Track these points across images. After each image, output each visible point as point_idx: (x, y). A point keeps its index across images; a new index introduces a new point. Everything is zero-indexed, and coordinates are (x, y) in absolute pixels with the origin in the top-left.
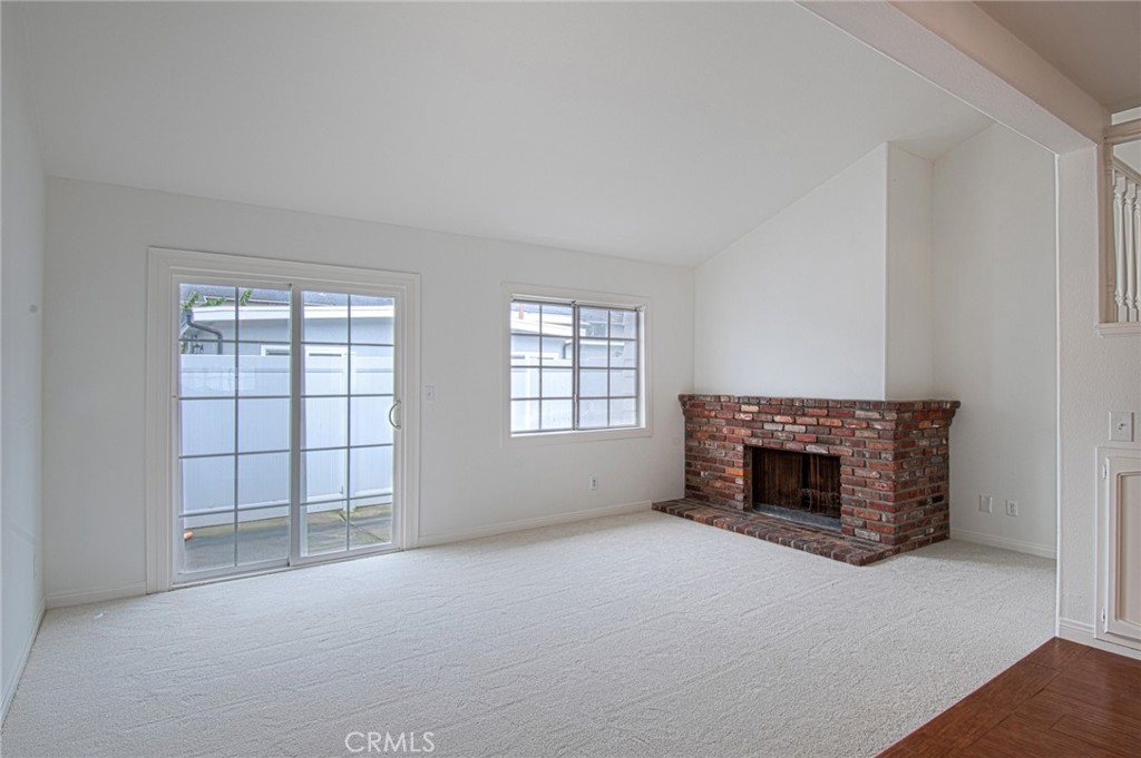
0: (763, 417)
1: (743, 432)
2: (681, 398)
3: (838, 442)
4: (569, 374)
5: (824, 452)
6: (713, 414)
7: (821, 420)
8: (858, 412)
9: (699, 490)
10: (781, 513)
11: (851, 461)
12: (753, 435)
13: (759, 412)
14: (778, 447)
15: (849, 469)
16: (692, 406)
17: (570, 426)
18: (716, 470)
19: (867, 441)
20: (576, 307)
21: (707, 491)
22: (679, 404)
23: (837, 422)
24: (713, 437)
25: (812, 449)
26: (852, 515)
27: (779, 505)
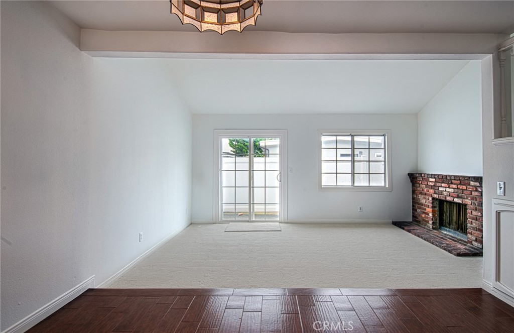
0: (438, 184)
1: (431, 191)
2: (409, 174)
3: (466, 197)
4: (350, 164)
5: (461, 202)
6: (420, 182)
7: (459, 186)
8: (471, 182)
9: (417, 218)
10: (449, 232)
11: (471, 207)
12: (435, 193)
13: (436, 182)
14: (444, 199)
15: (470, 211)
16: (414, 178)
17: (351, 185)
18: (423, 209)
19: (477, 197)
20: (353, 136)
21: (420, 218)
22: (408, 177)
23: (464, 187)
24: (421, 193)
25: (456, 200)
26: (472, 234)
27: (450, 228)
